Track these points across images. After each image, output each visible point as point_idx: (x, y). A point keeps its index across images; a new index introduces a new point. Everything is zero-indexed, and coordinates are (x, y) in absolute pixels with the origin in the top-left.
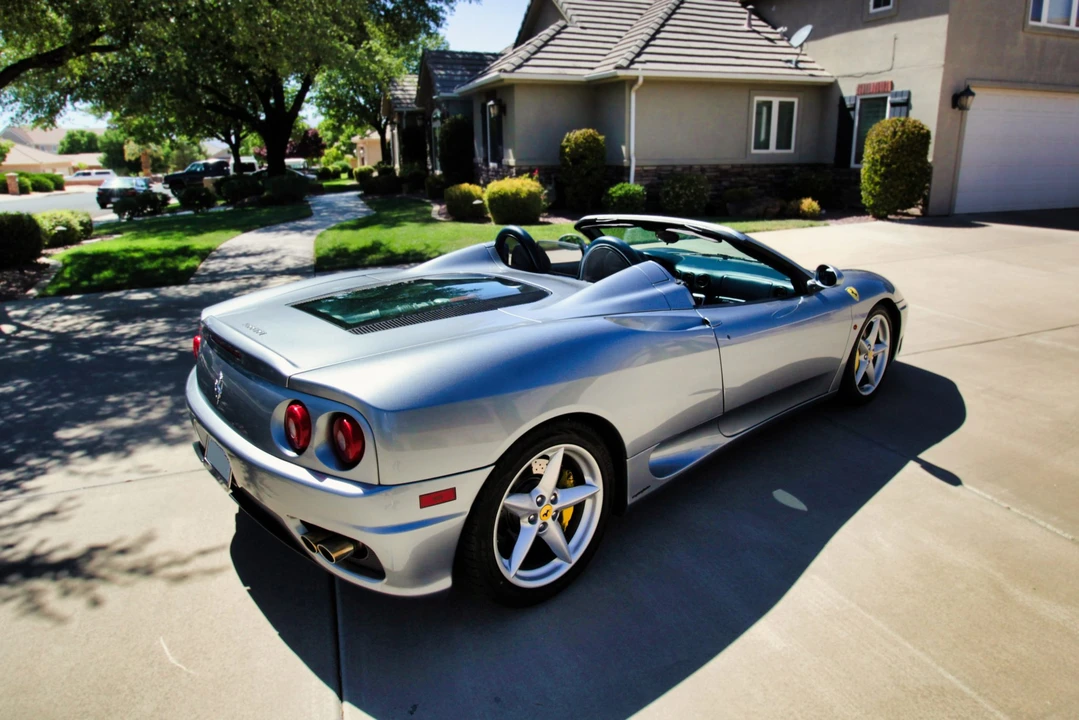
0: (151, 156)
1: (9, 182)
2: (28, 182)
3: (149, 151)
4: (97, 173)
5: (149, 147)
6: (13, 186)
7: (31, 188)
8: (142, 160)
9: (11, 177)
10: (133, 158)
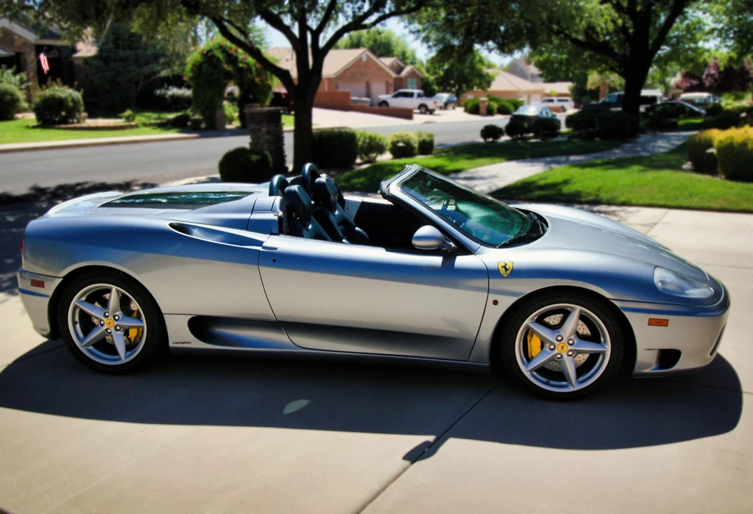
0: (609, 86)
1: (481, 105)
2: (495, 105)
3: (607, 81)
4: (559, 101)
5: (608, 78)
6: (483, 109)
7: (496, 111)
8: (601, 89)
9: (484, 102)
10: (593, 87)
